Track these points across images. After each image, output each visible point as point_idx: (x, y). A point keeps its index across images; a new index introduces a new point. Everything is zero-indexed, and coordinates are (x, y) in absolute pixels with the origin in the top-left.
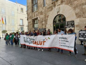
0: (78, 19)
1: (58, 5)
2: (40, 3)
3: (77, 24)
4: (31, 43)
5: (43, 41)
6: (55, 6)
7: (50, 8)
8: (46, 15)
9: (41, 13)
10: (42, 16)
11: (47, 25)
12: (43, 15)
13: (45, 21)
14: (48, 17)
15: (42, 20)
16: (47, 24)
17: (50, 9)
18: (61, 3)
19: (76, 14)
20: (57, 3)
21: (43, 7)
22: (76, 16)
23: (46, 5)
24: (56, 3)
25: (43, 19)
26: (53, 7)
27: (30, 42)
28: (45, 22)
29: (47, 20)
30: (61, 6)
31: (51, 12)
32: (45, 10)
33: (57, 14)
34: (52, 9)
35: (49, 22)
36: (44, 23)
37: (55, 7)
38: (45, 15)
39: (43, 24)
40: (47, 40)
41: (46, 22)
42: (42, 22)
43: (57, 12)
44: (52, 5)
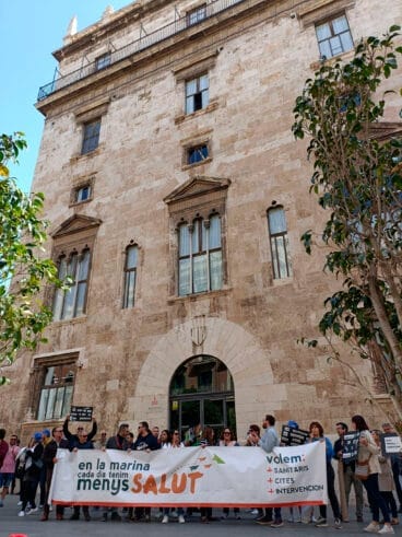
0: (283, 386)
1: (196, 317)
2: (106, 289)
3: (280, 408)
4: (122, 486)
5: (190, 472)
6: (182, 315)
7: (156, 320)
8: (134, 347)
9: (106, 335)
10: (108, 350)
11: (130, 399)
12: (113, 344)
13: (123, 377)
14: (141, 357)
15: (103, 370)
16: (133, 394)
17: (158, 324)
18: (210, 312)
19: (274, 366)
20: (194, 307)
21: (119, 306)
22: (275, 375)
23: (139, 304)
24: (188, 305)
25: (109, 367)
26: (175, 321)
27: (116, 486)
28: (123, 383)
29: (136, 373)
30: (210, 322)
31: (162, 340)
32: (129, 324)
33: (194, 351)
34: (168, 326)
35: (145, 385)
36: (113, 385)
37: (183, 322)
38: (125, 349)
39: (105, 395)
40: (208, 466)
41: (130, 383)
42: (106, 378)
43: (194, 343)
44: (169, 309)
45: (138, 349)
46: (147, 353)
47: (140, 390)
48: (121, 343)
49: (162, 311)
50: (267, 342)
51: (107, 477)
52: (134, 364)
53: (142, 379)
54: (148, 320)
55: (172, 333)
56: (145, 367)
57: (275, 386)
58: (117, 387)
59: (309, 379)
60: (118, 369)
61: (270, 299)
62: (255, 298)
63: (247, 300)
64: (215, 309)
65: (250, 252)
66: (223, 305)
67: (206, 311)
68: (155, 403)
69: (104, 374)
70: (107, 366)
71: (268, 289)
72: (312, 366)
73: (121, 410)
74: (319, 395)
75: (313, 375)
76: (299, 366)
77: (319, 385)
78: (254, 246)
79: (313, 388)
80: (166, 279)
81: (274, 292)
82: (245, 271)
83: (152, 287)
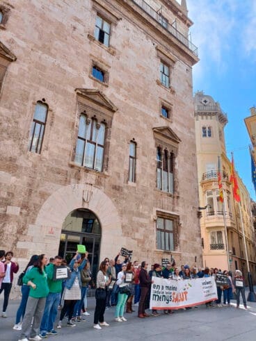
1: (87, 184)
2: (14, 125)
6: (78, 179)
7: (59, 173)
8: (38, 186)
9: (11, 166)
10: (11, 180)
11: (30, 226)
12: (18, 177)
13: (25, 206)
14: (44, 196)
15: (4, 195)
16: (33, 222)
17: (60, 177)
18: (96, 184)
19: (123, 227)
20: (86, 176)
21: (25, 147)
22: (123, 231)
23: (45, 154)
24: (82, 173)
25: (11, 194)
28: (24, 211)
29: (37, 207)
30: (95, 190)
31: (62, 189)
32: (35, 166)
33: (83, 205)
34: (67, 182)
36: (14, 210)
37: (78, 183)
38: (29, 185)
39: (5, 216)
41: (31, 214)
42: (6, 203)
43: (84, 200)
44: (69, 169)
45: (41, 189)
46: (49, 195)
47: (39, 220)
48: (26, 179)
49: (64, 168)
50: (122, 213)
51: (164, 294)
52: (35, 199)
53: (42, 213)
54: (52, 170)
55: (69, 187)
56: (46, 205)
57: (122, 238)
58: (18, 213)
59: (136, 237)
60: (21, 199)
61: (126, 191)
62: (119, 187)
63: (116, 186)
64: (99, 183)
65: (120, 160)
66: (103, 182)
67: (93, 182)
68: (51, 232)
69: (6, 199)
70: (9, 194)
71: (126, 185)
72: (137, 231)
73: (20, 232)
74: (138, 246)
75: (138, 235)
76: (133, 230)
77: (139, 241)
78: (122, 158)
79: (136, 242)
80: (69, 147)
81: (128, 187)
82: (116, 169)
83: (58, 147)
